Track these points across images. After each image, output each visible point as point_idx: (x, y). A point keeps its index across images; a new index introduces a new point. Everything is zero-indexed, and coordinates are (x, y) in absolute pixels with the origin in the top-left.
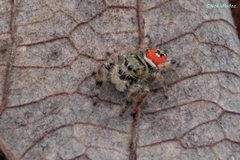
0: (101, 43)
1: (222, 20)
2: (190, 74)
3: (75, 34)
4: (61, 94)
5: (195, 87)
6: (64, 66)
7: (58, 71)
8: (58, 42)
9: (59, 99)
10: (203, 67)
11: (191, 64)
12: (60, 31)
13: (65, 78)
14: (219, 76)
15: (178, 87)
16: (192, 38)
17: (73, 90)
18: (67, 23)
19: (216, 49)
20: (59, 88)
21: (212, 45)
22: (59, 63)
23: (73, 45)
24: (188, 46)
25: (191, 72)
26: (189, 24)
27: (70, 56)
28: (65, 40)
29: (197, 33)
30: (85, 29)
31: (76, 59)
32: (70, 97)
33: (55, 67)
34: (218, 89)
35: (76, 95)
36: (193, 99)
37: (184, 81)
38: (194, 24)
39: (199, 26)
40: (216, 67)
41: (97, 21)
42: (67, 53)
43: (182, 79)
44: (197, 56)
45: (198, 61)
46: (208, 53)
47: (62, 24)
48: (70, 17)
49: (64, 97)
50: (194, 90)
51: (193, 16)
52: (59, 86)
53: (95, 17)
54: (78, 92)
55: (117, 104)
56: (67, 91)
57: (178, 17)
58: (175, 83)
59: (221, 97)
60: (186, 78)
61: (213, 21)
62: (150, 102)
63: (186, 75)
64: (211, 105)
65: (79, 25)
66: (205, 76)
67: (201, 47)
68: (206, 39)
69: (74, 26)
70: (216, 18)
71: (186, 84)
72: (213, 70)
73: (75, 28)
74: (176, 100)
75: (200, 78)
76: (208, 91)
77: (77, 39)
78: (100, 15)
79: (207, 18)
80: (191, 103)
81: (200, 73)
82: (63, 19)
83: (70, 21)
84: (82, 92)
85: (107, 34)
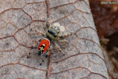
0: (30, 39)
1: (90, 27)
2: (74, 54)
3: (17, 34)
4: (10, 64)
5: (76, 61)
6: (11, 50)
7: (8, 53)
8: (9, 38)
9: (9, 67)
10: (81, 51)
11: (75, 49)
12: (10, 33)
13: (12, 56)
14: (88, 55)
15: (68, 61)
16: (75, 36)
17: (16, 62)
18: (13, 29)
19: (87, 42)
20: (9, 61)
21: (85, 39)
22: (9, 49)
23: (16, 40)
24: (73, 40)
25: (75, 53)
26: (73, 29)
27: (15, 45)
28: (12, 37)
29: (78, 34)
30: (22, 32)
31: (18, 47)
32: (15, 65)
33: (7, 51)
34: (88, 61)
35: (18, 65)
36: (75, 67)
37: (71, 58)
38: (76, 29)
39: (78, 31)
40: (87, 51)
41: (28, 28)
42: (13, 44)
44: (78, 45)
45: (78, 48)
46: (83, 43)
47: (11, 29)
48: (14, 26)
49: (12, 66)
50: (76, 62)
51: (75, 25)
52: (9, 60)
53: (27, 26)
54: (18, 63)
55: (38, 69)
56: (13, 63)
57: (68, 26)
58: (67, 58)
59: (89, 66)
60: (72, 56)
61: (85, 27)
62: (54, 68)
63: (72, 55)
64: (84, 70)
65: (19, 30)
66: (81, 55)
67: (79, 41)
68: (82, 37)
69: (16, 30)
70: (87, 26)
71: (72, 59)
72: (86, 52)
73: (17, 31)
74: (67, 67)
75: (79, 56)
76: (83, 63)
77: (18, 37)
78: (29, 25)
79: (82, 26)
80: (75, 68)
81: (79, 54)
82: (11, 27)
83: (14, 28)
84: (21, 63)
85: (33, 34)
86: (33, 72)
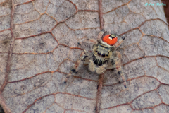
0: (74, 36)
1: (158, 19)
2: (137, 58)
3: (56, 30)
4: (46, 72)
5: (140, 67)
6: (48, 53)
7: (44, 56)
8: (43, 36)
9: (45, 76)
10: (146, 53)
11: (137, 50)
12: (45, 28)
13: (49, 61)
14: (157, 58)
15: (128, 67)
16: (138, 32)
17: (55, 70)
18: (50, 22)
19: (154, 40)
20: (45, 68)
21: (152, 37)
22: (45, 51)
23: (54, 38)
24: (135, 38)
25: (138, 56)
26: (135, 23)
27: (52, 45)
28: (48, 34)
29: (141, 28)
30: (62, 27)
31: (56, 48)
32: (53, 74)
33: (42, 54)
34: (157, 68)
35: (57, 73)
36: (139, 76)
37: (133, 63)
38: (139, 22)
39: (143, 24)
40: (155, 52)
41: (71, 20)
42: (50, 44)
43: (131, 61)
44: (142, 44)
45: (142, 48)
46: (149, 42)
47: (47, 23)
48: (52, 18)
49: (48, 75)
50: (140, 69)
51: (138, 16)
52: (44, 67)
53: (69, 18)
54: (58, 71)
55: (86, 79)
56: (50, 70)
57: (128, 17)
58: (127, 64)
59: (158, 74)
60: (134, 60)
61: (153, 20)
62: (108, 78)
63: (134, 58)
64: (152, 80)
65: (58, 24)
66: (147, 59)
67: (144, 39)
68: (148, 33)
69: (55, 25)
70: (154, 18)
71: (134, 64)
72: (153, 54)
73: (56, 26)
74: (127, 76)
75: (143, 60)
76: (150, 70)
77: (57, 33)
78: (73, 16)
79: (148, 18)
80: (138, 78)
81: (144, 57)
82: (47, 19)
83: (52, 21)
84: (61, 71)
85: (78, 30)
86: (78, 83)
